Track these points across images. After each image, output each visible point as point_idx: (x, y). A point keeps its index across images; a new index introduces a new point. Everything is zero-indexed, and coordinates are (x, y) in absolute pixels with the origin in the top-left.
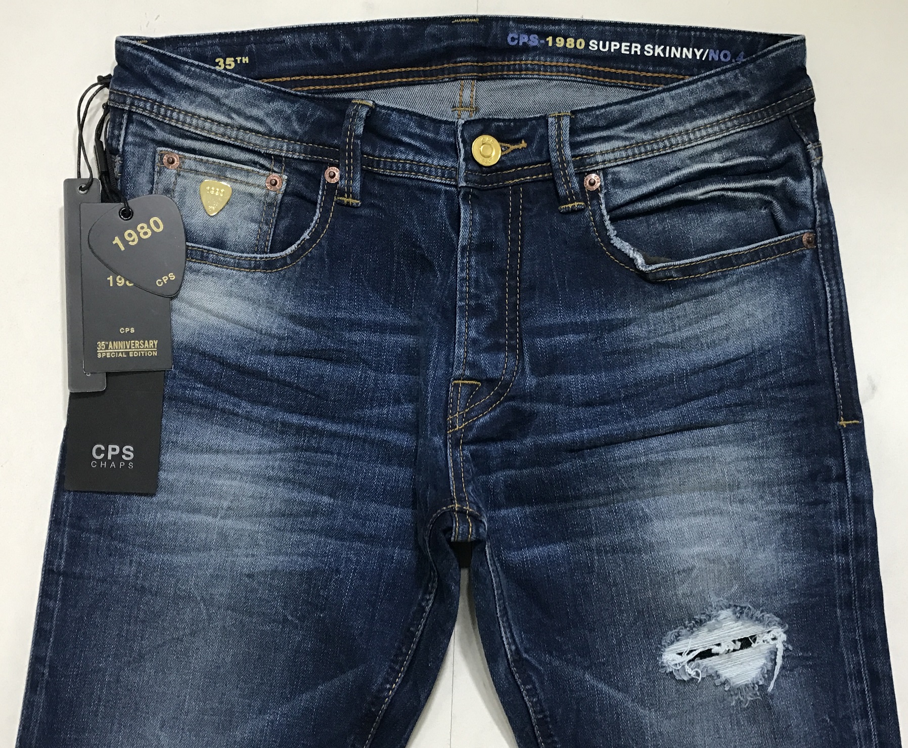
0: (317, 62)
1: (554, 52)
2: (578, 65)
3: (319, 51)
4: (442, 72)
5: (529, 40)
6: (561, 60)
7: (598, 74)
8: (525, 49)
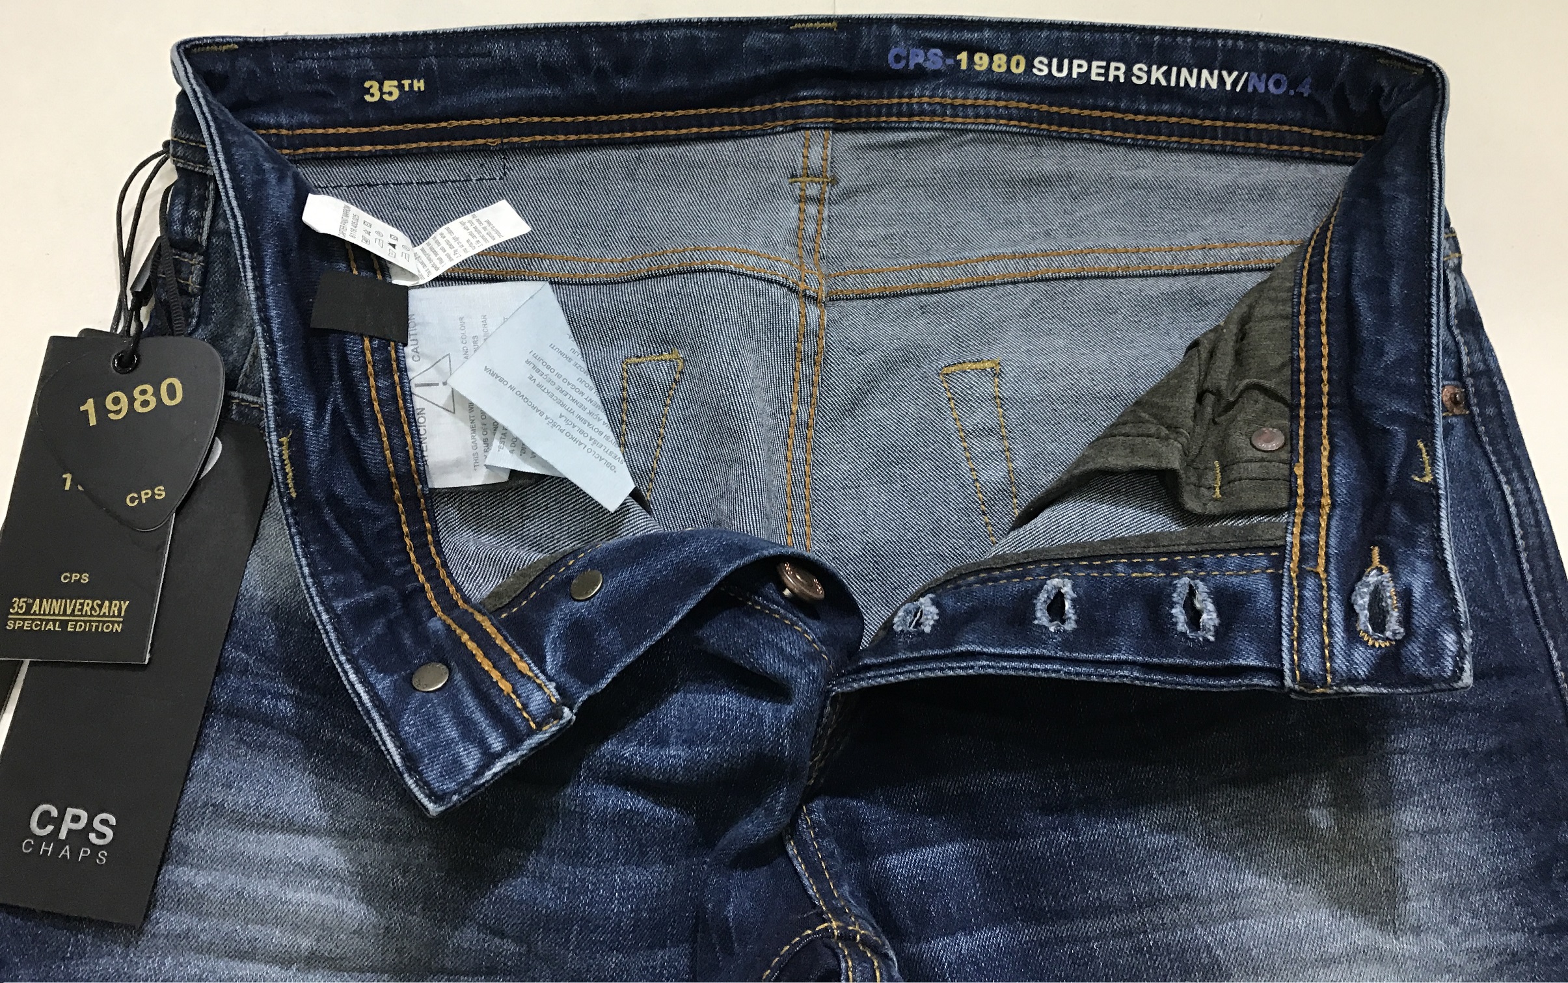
0: (548, 92)
1: (971, 79)
2: (1013, 104)
3: (552, 73)
4: (773, 115)
5: (927, 59)
6: (983, 93)
7: (1049, 118)
8: (920, 75)
